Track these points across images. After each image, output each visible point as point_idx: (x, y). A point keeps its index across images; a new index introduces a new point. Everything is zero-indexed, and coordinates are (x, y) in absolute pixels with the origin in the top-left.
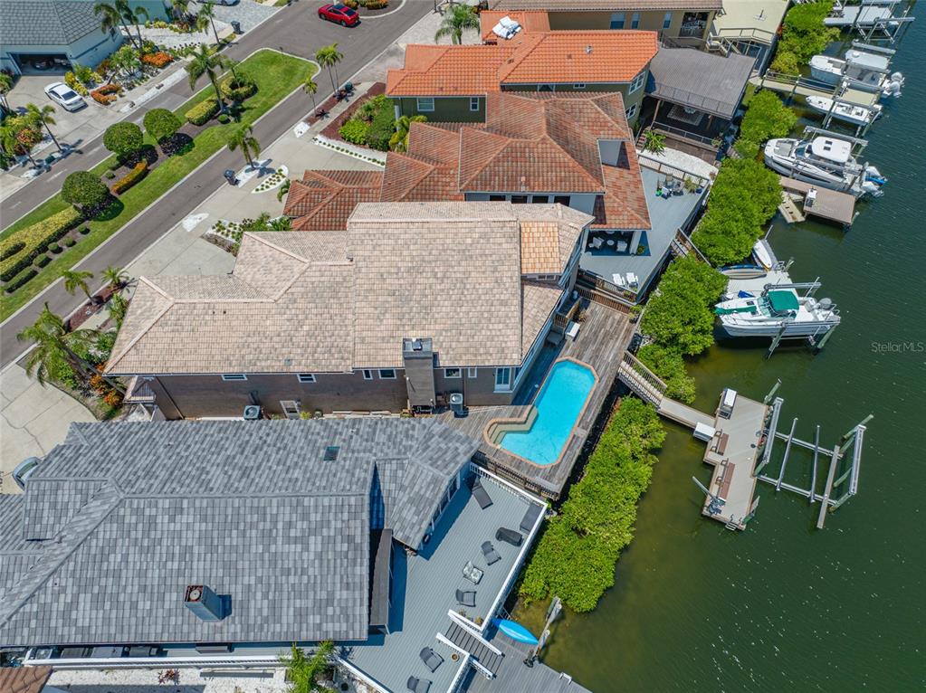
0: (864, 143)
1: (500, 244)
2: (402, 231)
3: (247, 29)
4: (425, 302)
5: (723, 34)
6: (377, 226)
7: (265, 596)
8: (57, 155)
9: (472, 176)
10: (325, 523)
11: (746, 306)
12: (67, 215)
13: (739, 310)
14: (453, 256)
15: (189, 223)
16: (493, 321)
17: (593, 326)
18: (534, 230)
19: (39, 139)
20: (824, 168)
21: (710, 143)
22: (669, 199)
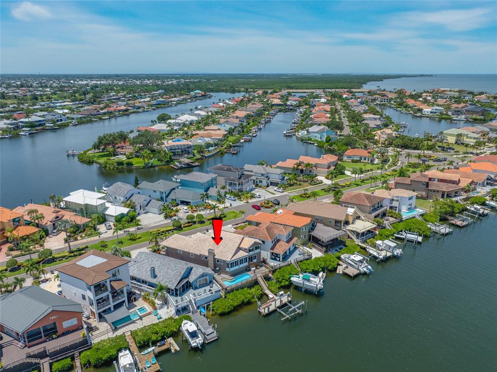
3: (233, 206)
4: (218, 246)
7: (162, 277)
8: (177, 219)
10: (178, 269)
14: (228, 239)
16: (229, 252)
17: (260, 270)
19: (175, 215)
22: (301, 255)
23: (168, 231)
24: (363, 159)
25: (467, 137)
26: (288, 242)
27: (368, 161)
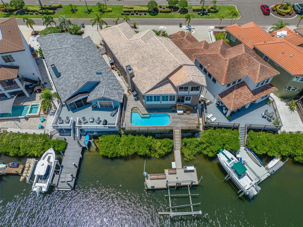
1: (171, 66)
2: (159, 46)
4: (145, 64)
6: (156, 41)
7: (63, 81)
9: (199, 54)
10: (79, 79)
11: (230, 158)
12: (146, 9)
13: (226, 156)
14: (160, 60)
15: (162, 27)
16: (150, 80)
17: (188, 117)
18: (183, 71)
22: (264, 119)
23: (141, 11)
26: (255, 92)
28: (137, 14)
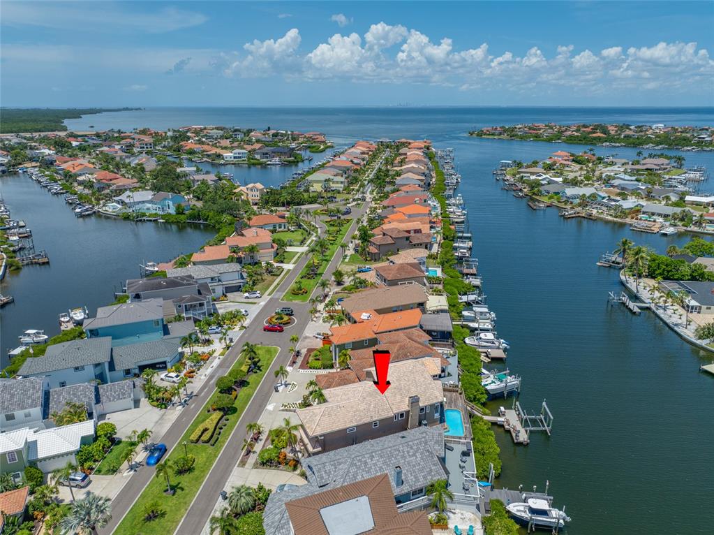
0: (496, 333)
1: (420, 367)
3: (235, 340)
4: (406, 388)
5: (431, 309)
7: (411, 475)
8: (187, 399)
13: (490, 384)
14: (408, 374)
15: (270, 407)
16: (429, 389)
18: (427, 362)
20: (488, 342)
21: (447, 342)
24: (277, 228)
25: (333, 183)
27: (285, 228)
28: (221, 428)
